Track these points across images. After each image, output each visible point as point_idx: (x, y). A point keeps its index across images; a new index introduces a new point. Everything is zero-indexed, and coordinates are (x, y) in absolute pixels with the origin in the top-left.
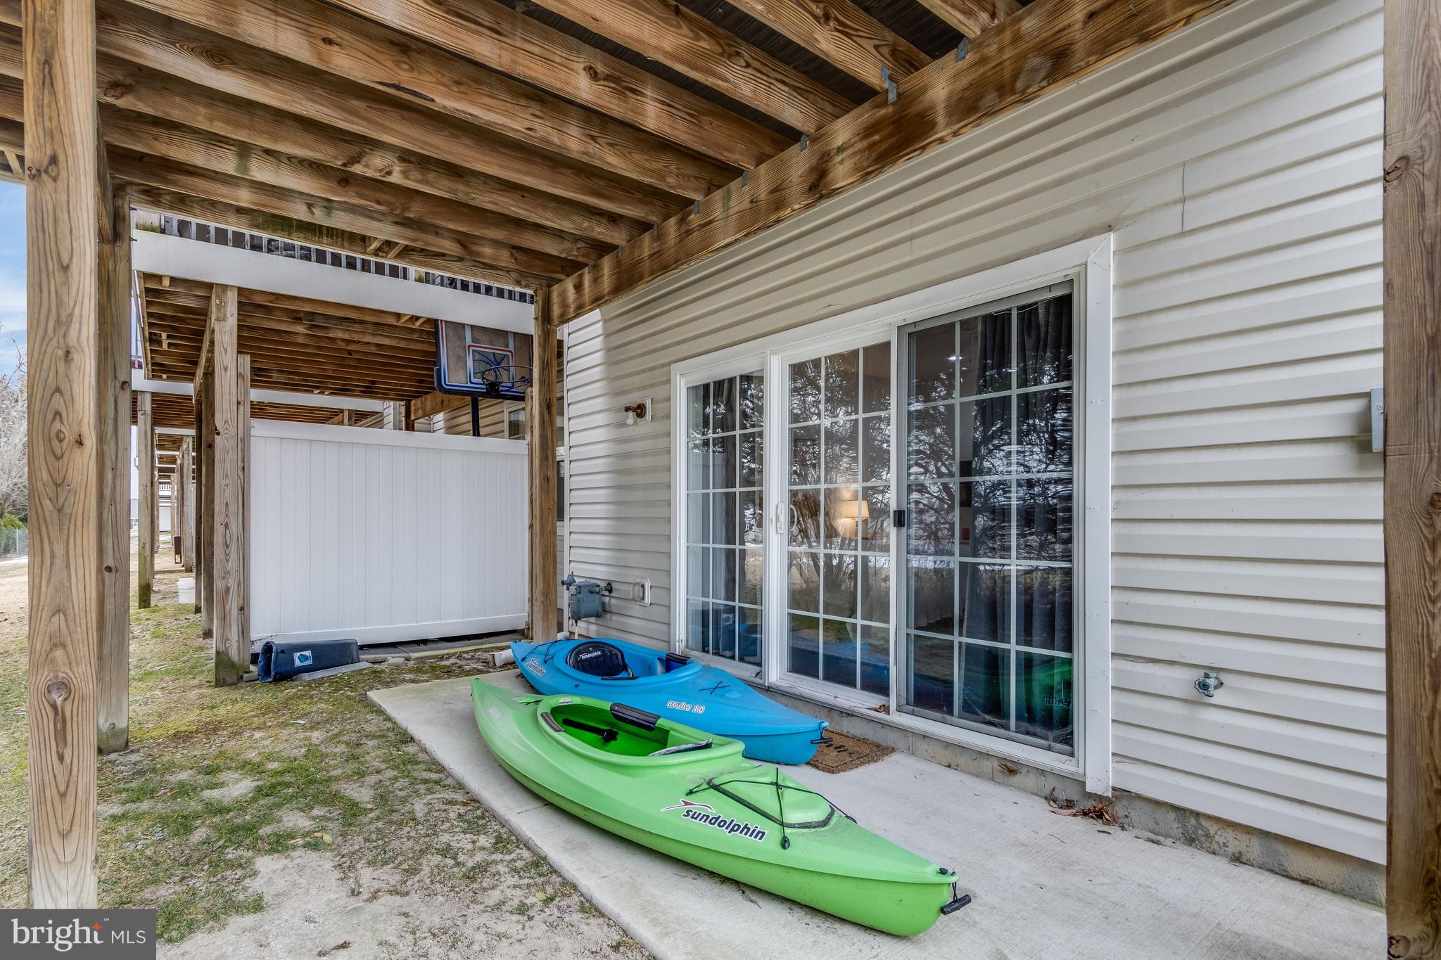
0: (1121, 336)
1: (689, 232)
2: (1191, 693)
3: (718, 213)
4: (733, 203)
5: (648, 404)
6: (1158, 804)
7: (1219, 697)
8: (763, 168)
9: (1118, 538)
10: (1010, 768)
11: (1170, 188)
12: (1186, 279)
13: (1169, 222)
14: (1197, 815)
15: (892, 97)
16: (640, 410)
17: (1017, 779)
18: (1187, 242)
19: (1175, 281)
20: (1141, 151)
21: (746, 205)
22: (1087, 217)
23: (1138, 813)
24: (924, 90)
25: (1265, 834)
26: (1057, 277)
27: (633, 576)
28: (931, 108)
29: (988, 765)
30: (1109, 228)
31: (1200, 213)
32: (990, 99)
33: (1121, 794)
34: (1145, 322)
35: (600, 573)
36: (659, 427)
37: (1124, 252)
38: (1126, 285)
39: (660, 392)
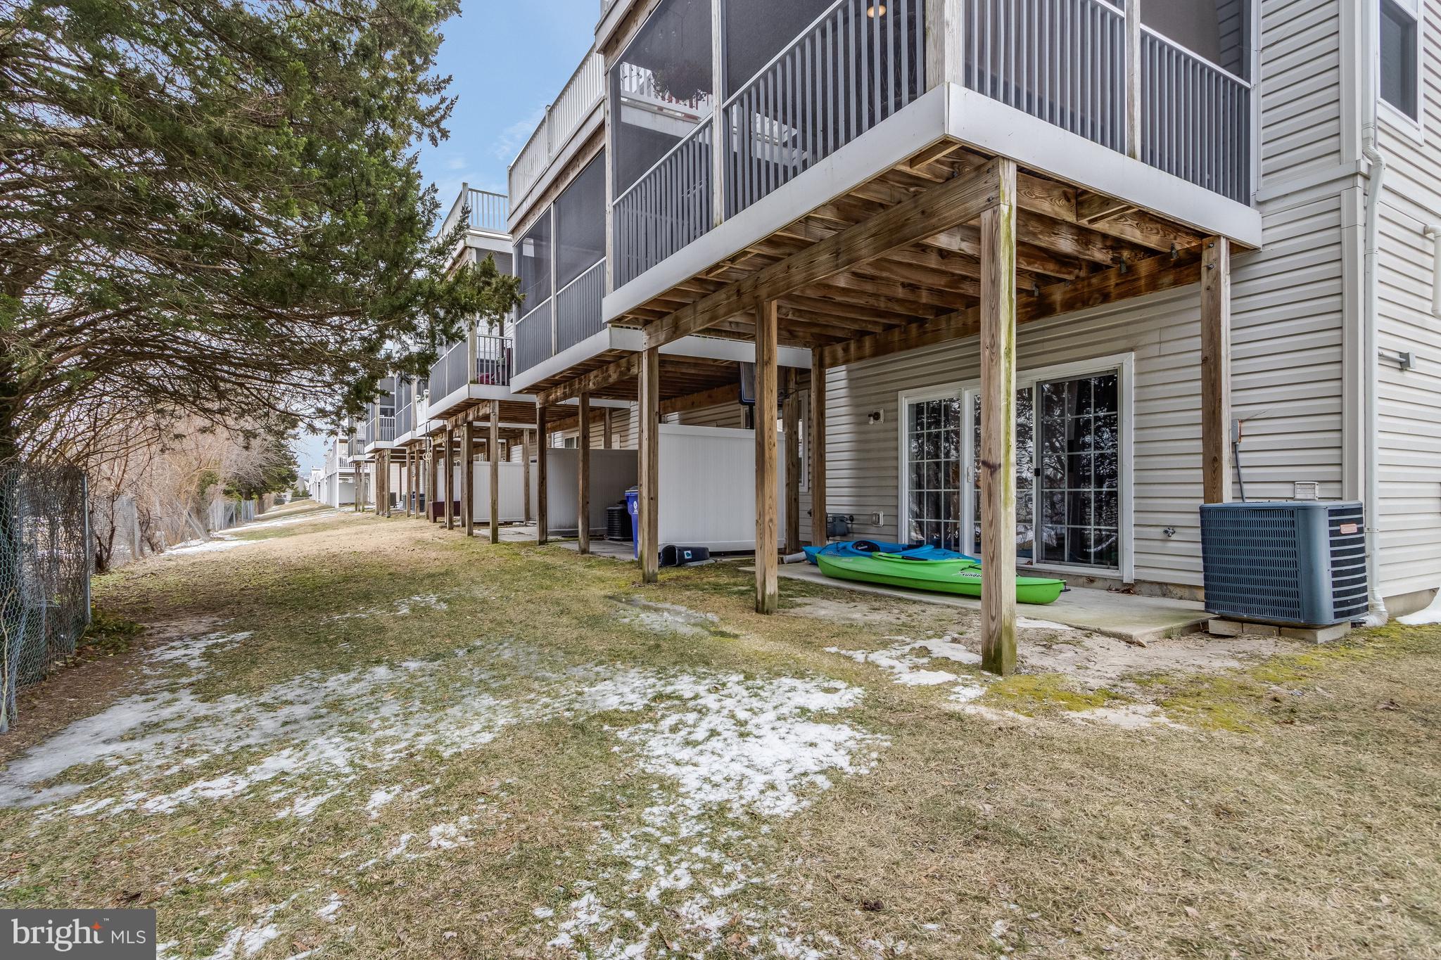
0: (1137, 394)
1: (925, 333)
2: (1162, 536)
3: (943, 325)
4: (952, 323)
5: (882, 412)
6: (1152, 583)
7: (1174, 537)
8: (970, 310)
9: (1136, 477)
10: (1091, 580)
11: (1155, 337)
12: (1161, 374)
13: (1154, 350)
14: (1166, 584)
15: (1036, 294)
16: (876, 416)
17: (1095, 584)
18: (1162, 359)
19: (1157, 374)
20: (1144, 320)
21: (960, 325)
22: (1122, 344)
23: (1145, 588)
24: (1051, 295)
25: (1190, 586)
26: (1111, 368)
27: (869, 510)
28: (1054, 303)
29: (1081, 581)
30: (1132, 350)
31: (1167, 349)
32: (1079, 305)
33: (1138, 582)
34: (1146, 390)
35: (845, 510)
36: (891, 425)
37: (1138, 360)
38: (1139, 374)
39: (891, 406)
